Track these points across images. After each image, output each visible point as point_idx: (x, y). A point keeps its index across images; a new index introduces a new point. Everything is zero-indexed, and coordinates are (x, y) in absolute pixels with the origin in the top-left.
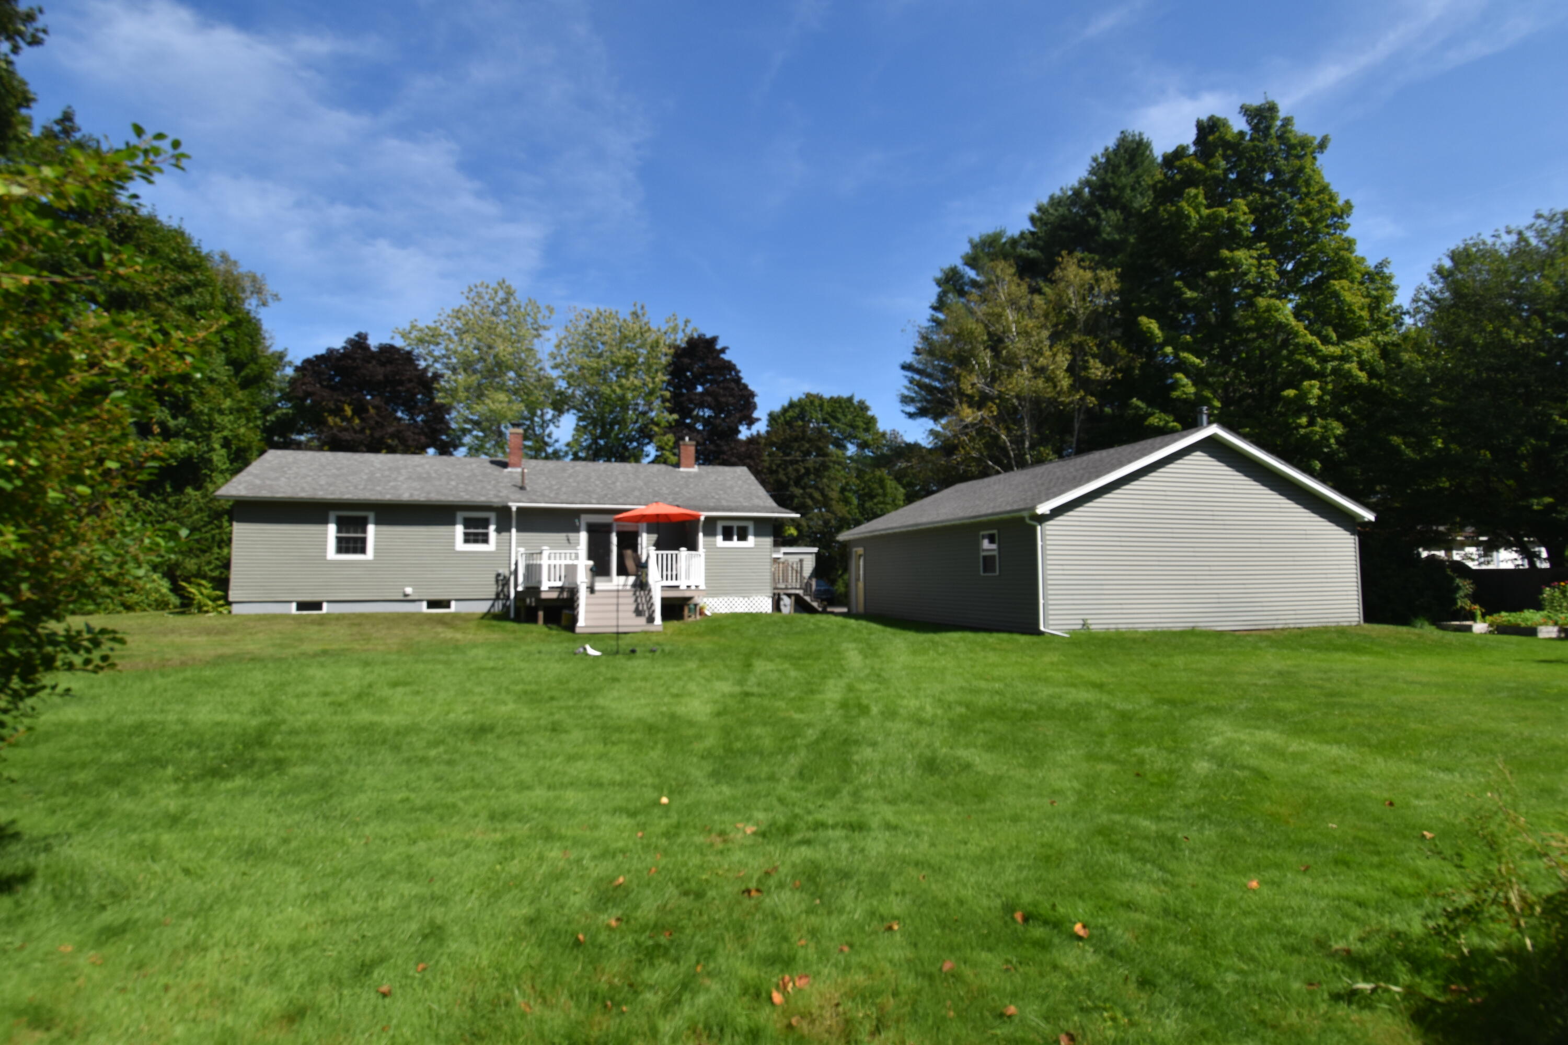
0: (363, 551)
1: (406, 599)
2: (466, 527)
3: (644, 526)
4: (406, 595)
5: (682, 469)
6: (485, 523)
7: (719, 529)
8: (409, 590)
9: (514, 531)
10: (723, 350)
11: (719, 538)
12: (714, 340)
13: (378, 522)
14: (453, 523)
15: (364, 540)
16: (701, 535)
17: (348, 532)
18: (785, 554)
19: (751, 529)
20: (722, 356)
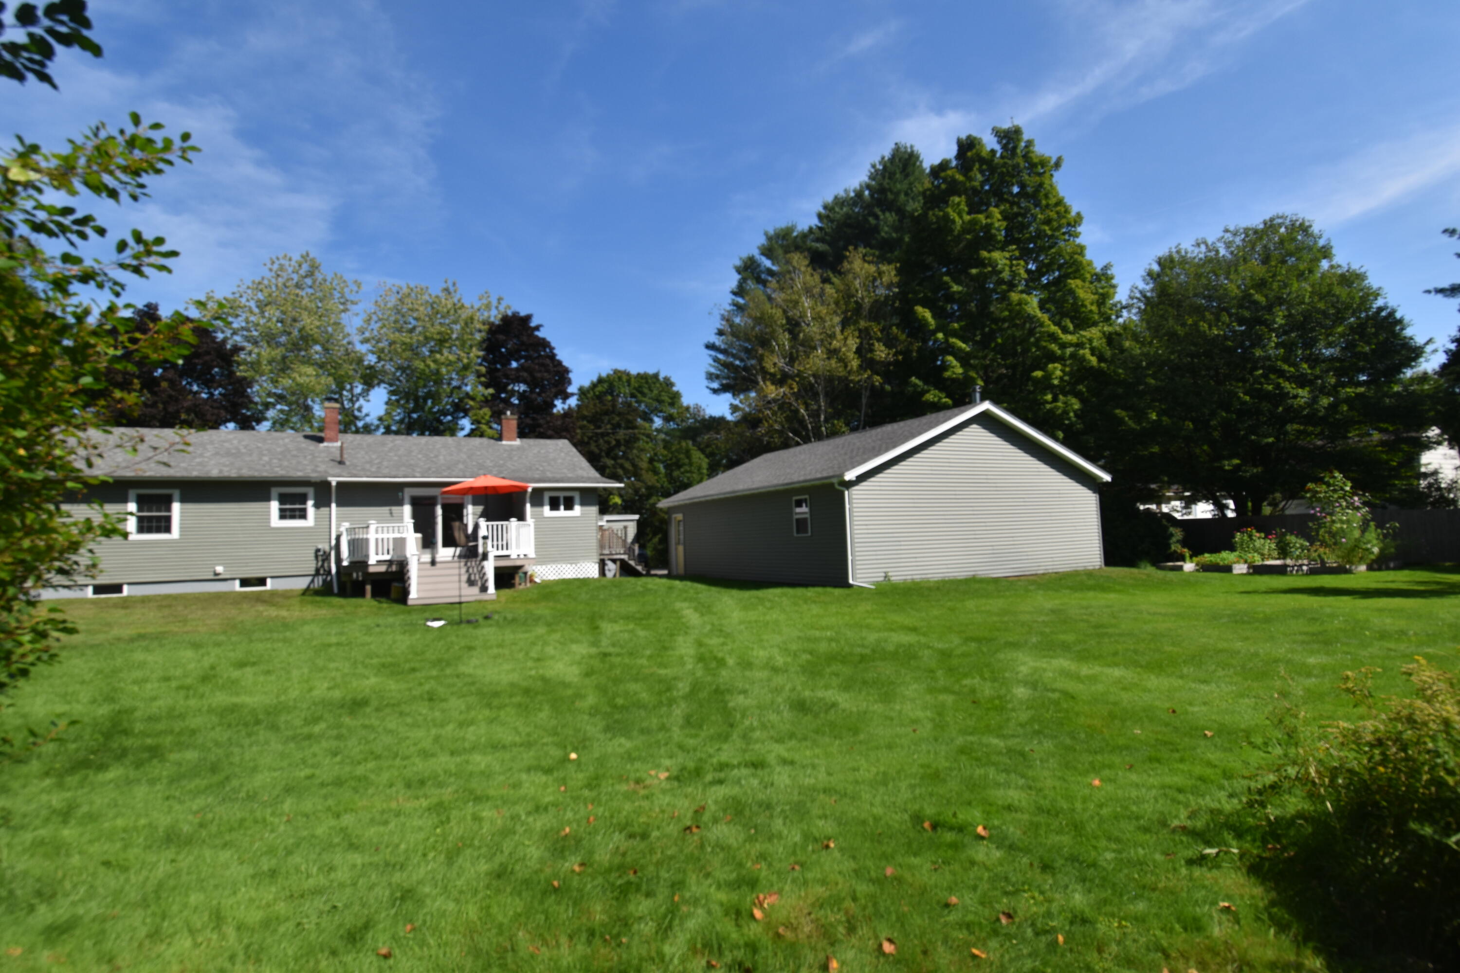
0: (168, 529)
1: (217, 578)
2: (282, 502)
3: (469, 498)
4: (216, 574)
5: (504, 442)
6: (303, 499)
7: (546, 500)
8: (219, 569)
9: (333, 505)
10: (537, 328)
11: (546, 509)
12: (528, 318)
13: (183, 500)
14: (268, 499)
15: (168, 519)
16: (528, 506)
17: (150, 510)
18: (608, 521)
19: (577, 498)
20: (537, 333)
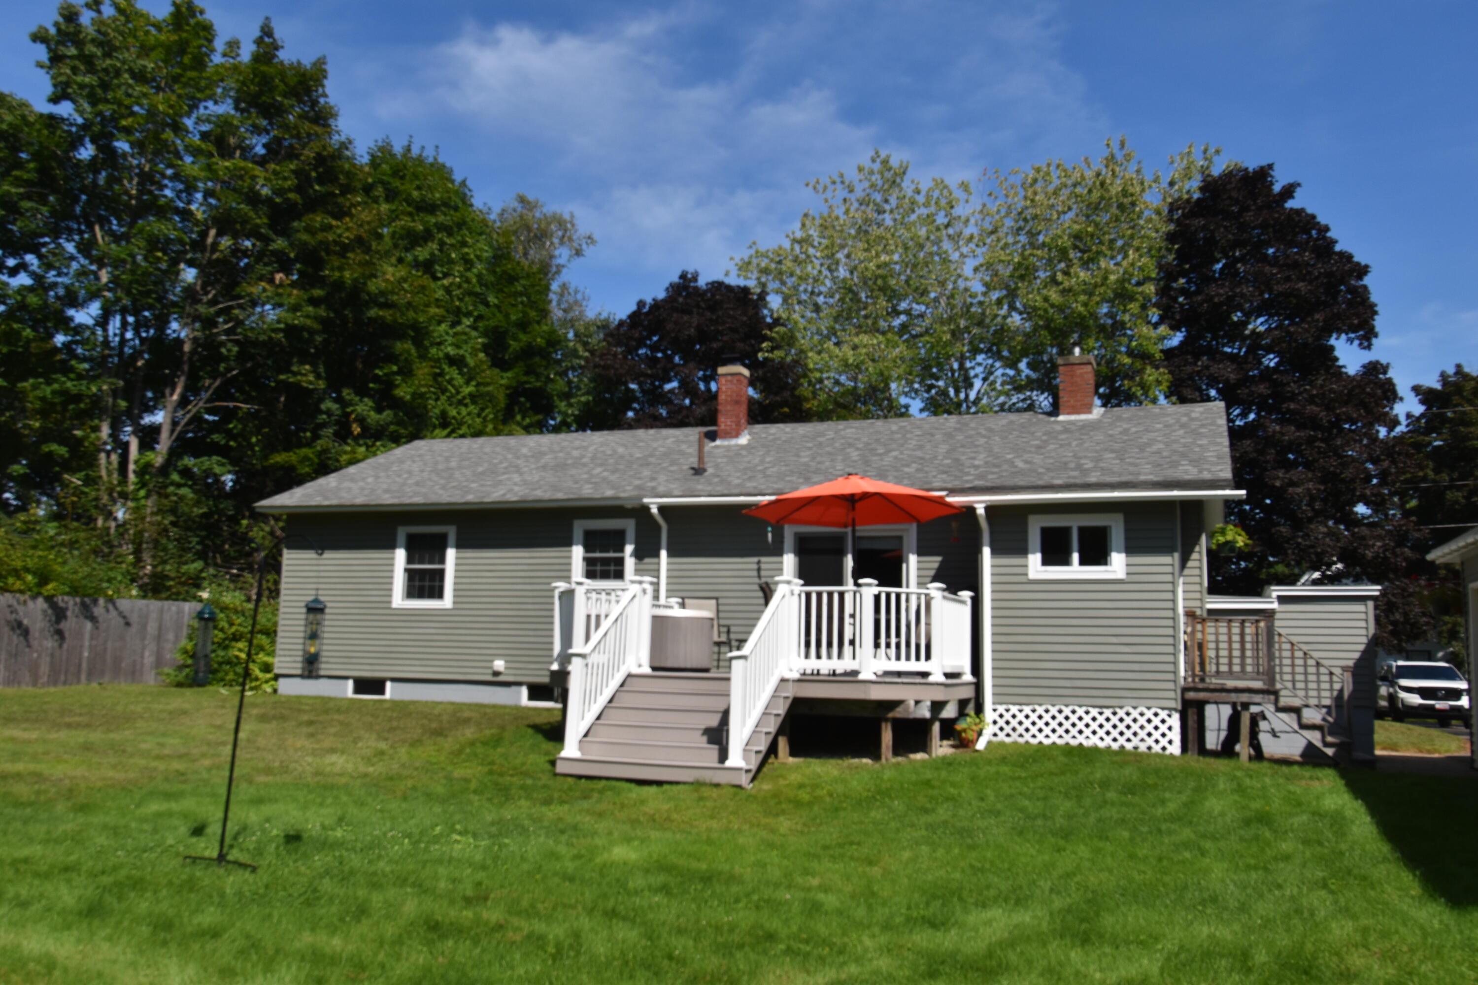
0: (437, 593)
1: (497, 682)
2: (588, 548)
4: (496, 674)
5: (1061, 418)
6: (617, 540)
7: (1034, 537)
8: (499, 664)
9: (664, 553)
10: (1289, 191)
11: (1034, 559)
12: (1263, 174)
13: (459, 546)
14: (568, 543)
15: (441, 573)
16: (986, 551)
17: (421, 562)
19: (1117, 535)
